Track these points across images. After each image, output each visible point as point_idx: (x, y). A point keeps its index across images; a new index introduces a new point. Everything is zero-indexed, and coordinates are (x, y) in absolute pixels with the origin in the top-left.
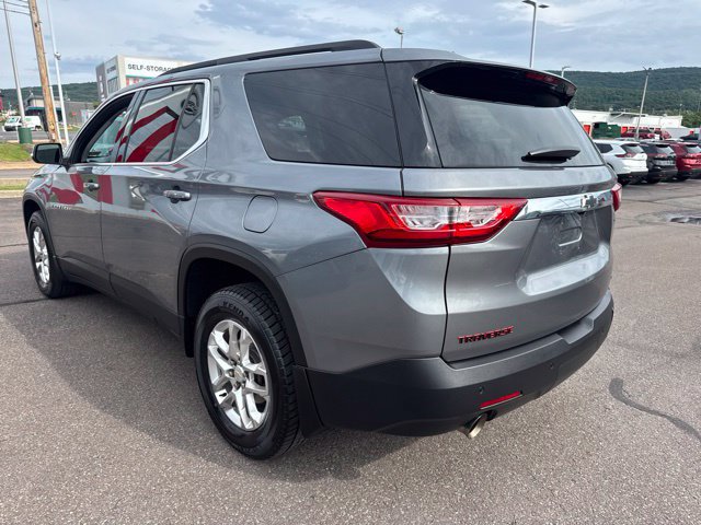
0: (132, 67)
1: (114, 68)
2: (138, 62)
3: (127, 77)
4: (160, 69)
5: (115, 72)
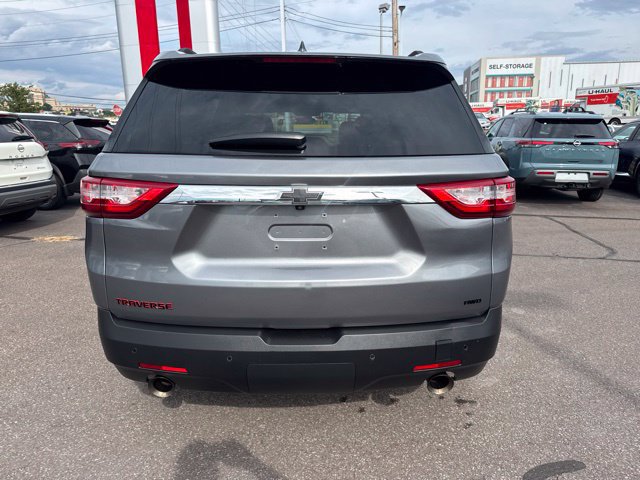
0: (493, 67)
1: (477, 70)
2: (498, 62)
3: (487, 77)
4: (518, 66)
5: (477, 73)
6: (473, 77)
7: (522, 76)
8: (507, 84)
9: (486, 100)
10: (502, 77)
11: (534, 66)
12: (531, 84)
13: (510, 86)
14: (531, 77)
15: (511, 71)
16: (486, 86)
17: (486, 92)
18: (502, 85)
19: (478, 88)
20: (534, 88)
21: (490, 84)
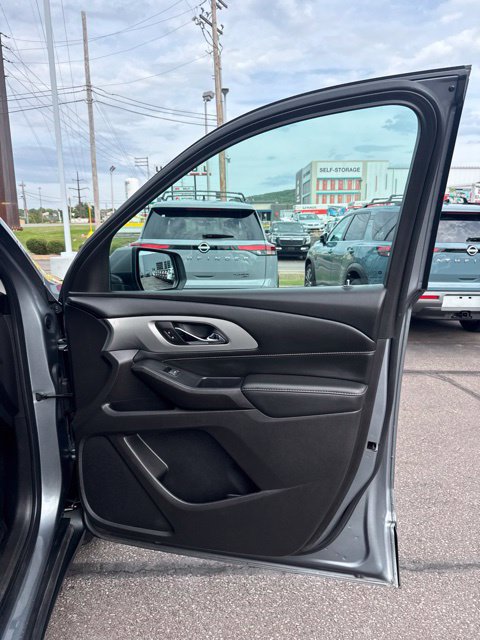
0: (323, 170)
1: (308, 173)
2: (328, 166)
3: (318, 179)
4: (347, 170)
5: (309, 176)
6: (304, 180)
7: (350, 180)
8: (337, 187)
9: (317, 203)
10: (332, 180)
11: (361, 170)
12: (359, 187)
13: (340, 189)
14: (360, 180)
15: (340, 175)
16: (318, 189)
17: (318, 195)
18: (333, 188)
19: (310, 191)
20: (362, 191)
21: (321, 187)
